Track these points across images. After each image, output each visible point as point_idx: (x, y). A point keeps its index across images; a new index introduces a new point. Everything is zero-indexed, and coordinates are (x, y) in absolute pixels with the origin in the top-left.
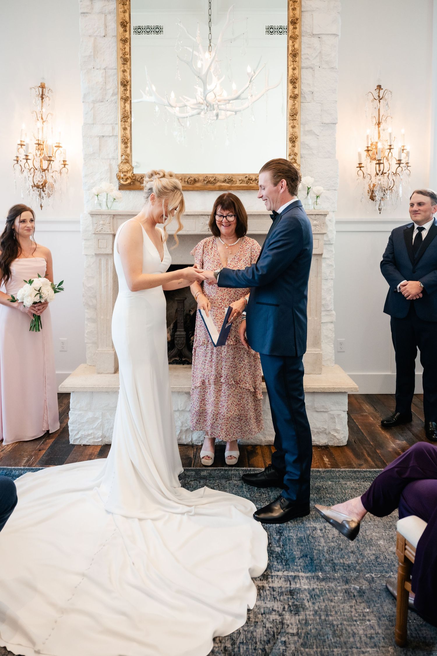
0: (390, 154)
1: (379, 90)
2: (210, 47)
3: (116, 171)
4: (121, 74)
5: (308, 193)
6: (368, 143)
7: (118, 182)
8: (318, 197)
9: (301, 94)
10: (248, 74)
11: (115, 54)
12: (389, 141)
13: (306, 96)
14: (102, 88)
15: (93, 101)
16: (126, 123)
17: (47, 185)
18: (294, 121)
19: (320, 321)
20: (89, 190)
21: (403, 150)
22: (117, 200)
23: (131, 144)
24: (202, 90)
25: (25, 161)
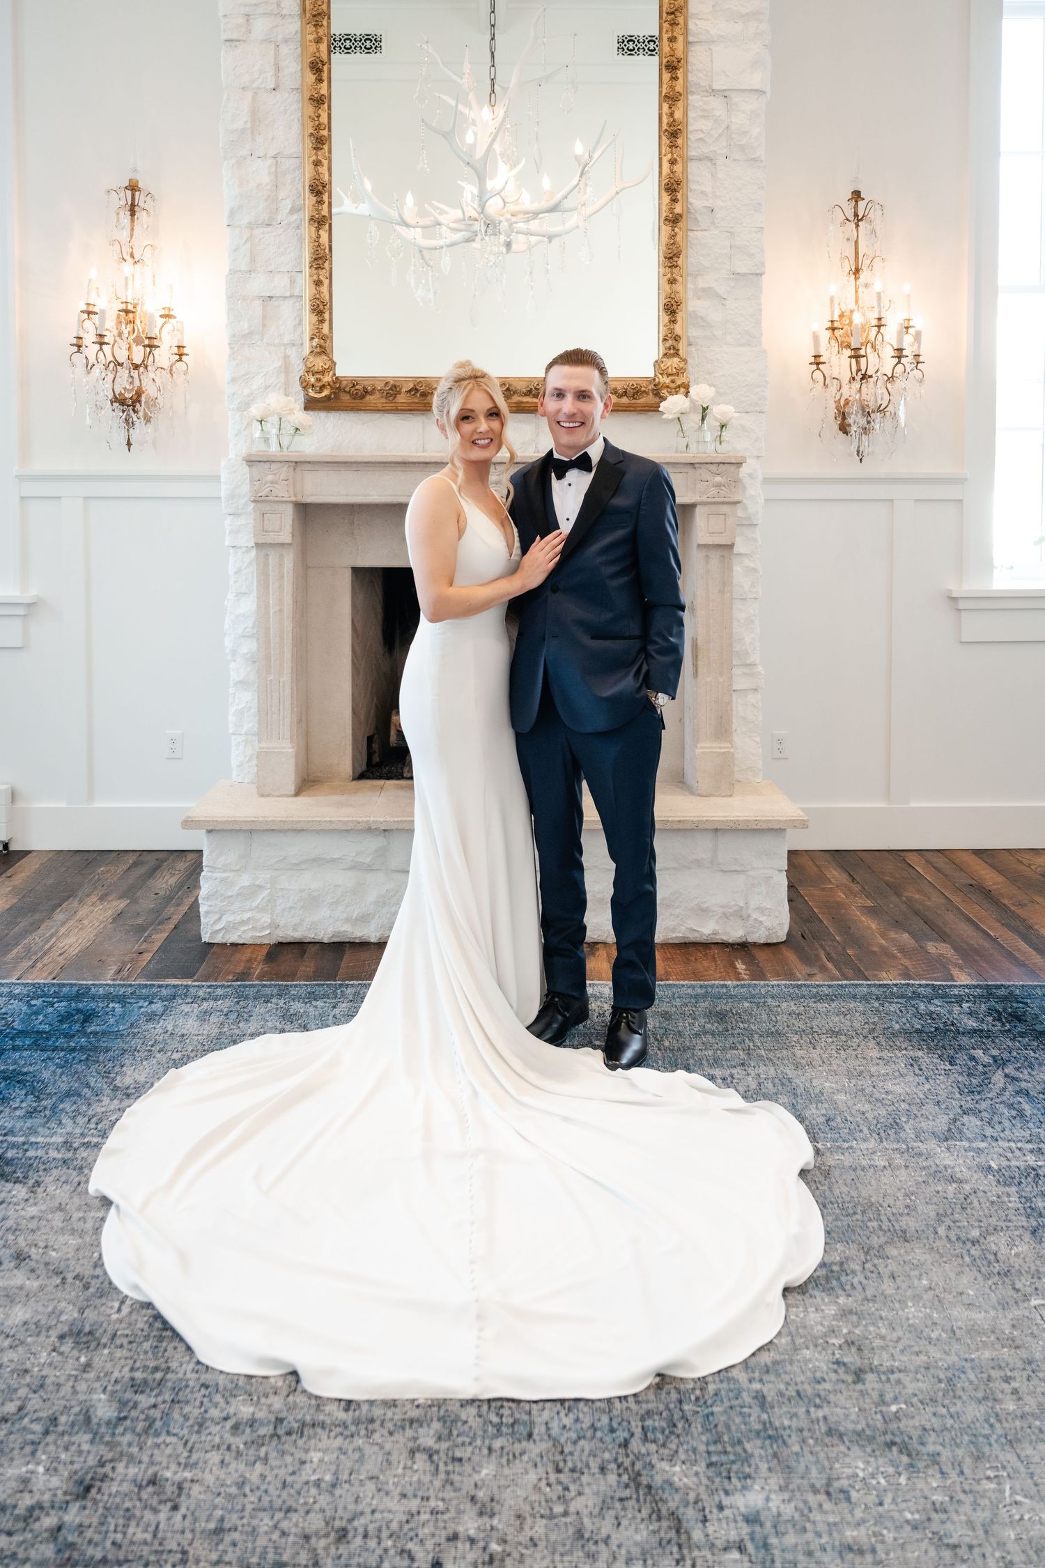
0: (880, 337)
1: (856, 202)
2: (493, 95)
3: (298, 369)
4: (309, 171)
5: (703, 419)
6: (832, 313)
7: (302, 393)
8: (722, 427)
9: (688, 212)
10: (577, 158)
11: (296, 127)
12: (876, 309)
13: (698, 216)
14: (269, 196)
15: (250, 223)
16: (321, 272)
17: (143, 399)
18: (674, 270)
19: (730, 685)
20: (239, 409)
21: (907, 328)
22: (302, 432)
23: (331, 313)
24: (476, 191)
25: (97, 347)
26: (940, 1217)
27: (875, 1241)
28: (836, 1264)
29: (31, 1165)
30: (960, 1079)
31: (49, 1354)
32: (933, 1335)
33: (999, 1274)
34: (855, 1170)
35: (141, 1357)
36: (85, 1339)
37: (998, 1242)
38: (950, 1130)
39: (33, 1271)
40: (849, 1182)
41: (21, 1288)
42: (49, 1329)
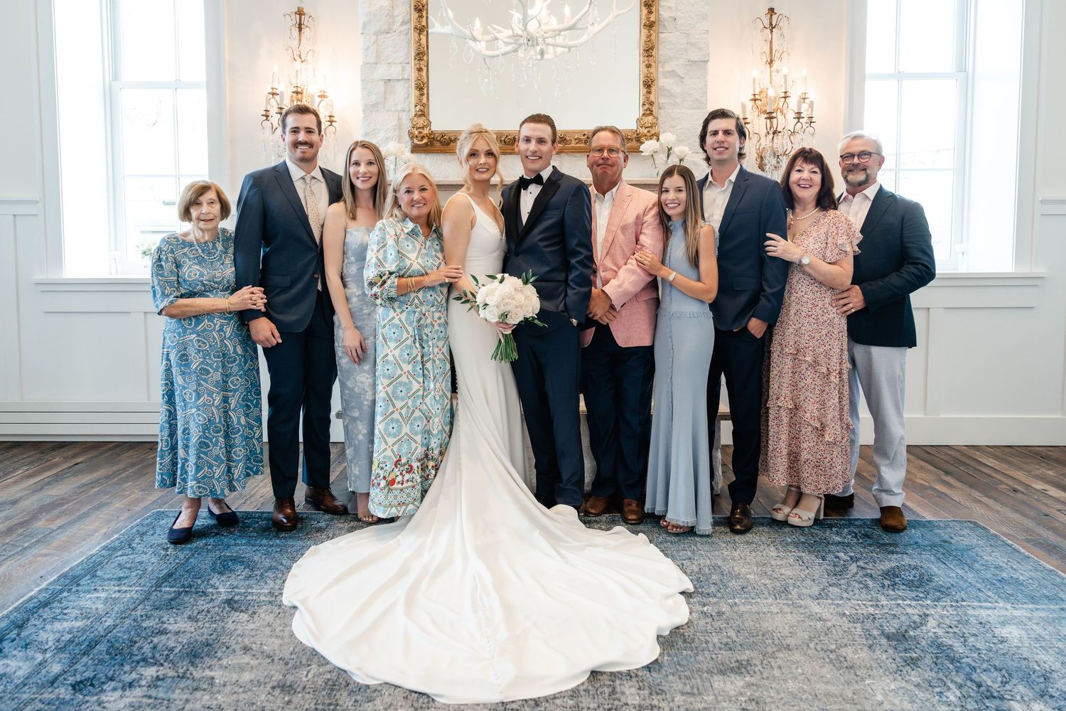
0: (785, 105)
1: (771, 15)
7: (410, 142)
9: (660, 21)
12: (783, 86)
13: (666, 24)
14: (388, 14)
15: (376, 32)
16: (421, 62)
18: (650, 59)
21: (804, 99)
23: (428, 90)
24: (521, 17)
26: (811, 639)
27: (770, 650)
28: (744, 660)
29: (250, 604)
30: (828, 568)
31: (266, 696)
32: (803, 697)
33: (847, 667)
34: (759, 614)
35: (321, 698)
36: (287, 689)
37: (848, 652)
38: (820, 594)
39: (254, 655)
40: (755, 619)
41: (248, 664)
42: (265, 684)
